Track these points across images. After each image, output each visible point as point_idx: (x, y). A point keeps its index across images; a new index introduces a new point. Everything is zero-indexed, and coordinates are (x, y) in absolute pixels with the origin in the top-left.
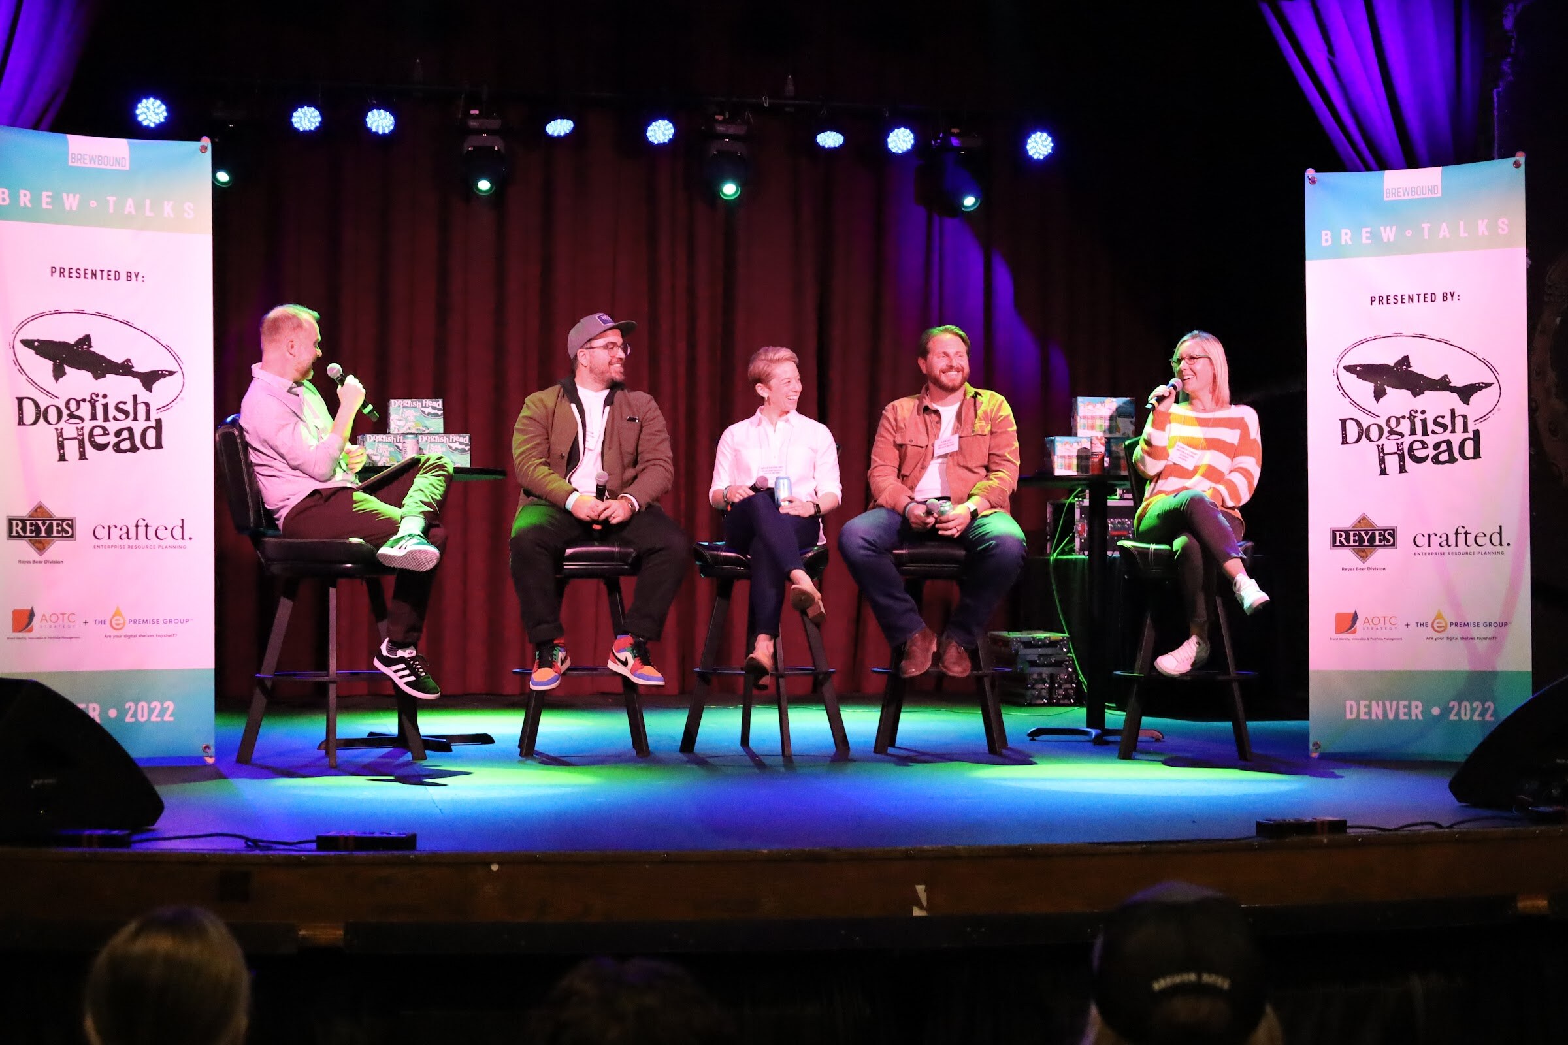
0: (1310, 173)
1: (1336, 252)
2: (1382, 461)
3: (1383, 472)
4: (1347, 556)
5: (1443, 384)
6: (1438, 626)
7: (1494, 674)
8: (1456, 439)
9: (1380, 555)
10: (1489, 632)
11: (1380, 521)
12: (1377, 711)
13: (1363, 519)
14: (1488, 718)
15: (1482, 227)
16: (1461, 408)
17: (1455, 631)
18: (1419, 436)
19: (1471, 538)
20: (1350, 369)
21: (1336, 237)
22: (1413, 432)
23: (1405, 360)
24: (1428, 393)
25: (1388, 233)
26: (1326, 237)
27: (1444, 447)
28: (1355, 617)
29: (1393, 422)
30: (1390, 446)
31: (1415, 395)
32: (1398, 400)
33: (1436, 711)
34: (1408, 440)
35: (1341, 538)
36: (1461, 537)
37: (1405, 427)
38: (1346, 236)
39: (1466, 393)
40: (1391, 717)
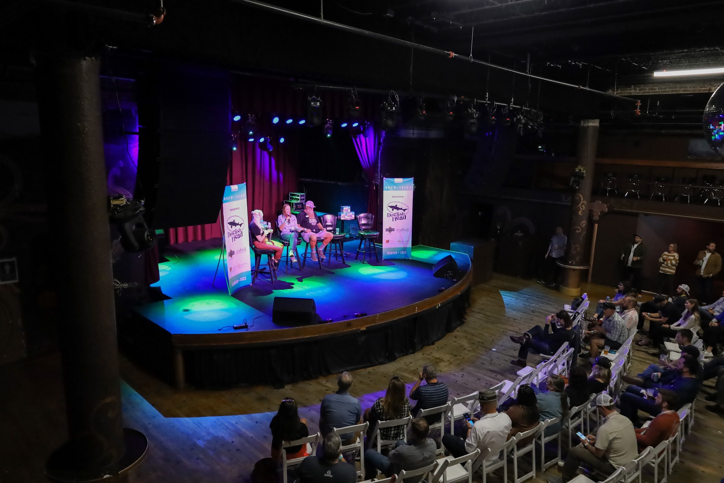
0: (384, 178)
1: (388, 190)
2: (393, 219)
3: (393, 221)
4: (388, 232)
5: (401, 209)
6: (399, 241)
7: (406, 248)
8: (403, 216)
9: (392, 232)
10: (406, 242)
11: (392, 228)
12: (391, 253)
13: (390, 227)
14: (405, 253)
15: (407, 187)
16: (404, 212)
17: (402, 242)
18: (398, 216)
19: (404, 230)
20: (389, 206)
21: (388, 188)
22: (397, 215)
23: (396, 205)
24: (399, 210)
25: (395, 187)
26: (386, 187)
27: (401, 217)
28: (389, 241)
29: (395, 214)
30: (394, 217)
31: (398, 210)
32: (395, 211)
33: (399, 253)
34: (396, 216)
35: (387, 230)
36: (403, 230)
37: (396, 215)
38: (389, 187)
39: (404, 210)
40: (393, 254)
